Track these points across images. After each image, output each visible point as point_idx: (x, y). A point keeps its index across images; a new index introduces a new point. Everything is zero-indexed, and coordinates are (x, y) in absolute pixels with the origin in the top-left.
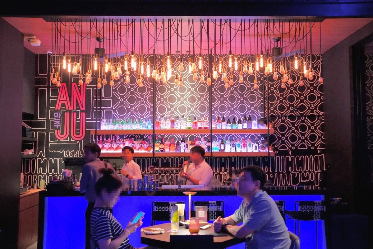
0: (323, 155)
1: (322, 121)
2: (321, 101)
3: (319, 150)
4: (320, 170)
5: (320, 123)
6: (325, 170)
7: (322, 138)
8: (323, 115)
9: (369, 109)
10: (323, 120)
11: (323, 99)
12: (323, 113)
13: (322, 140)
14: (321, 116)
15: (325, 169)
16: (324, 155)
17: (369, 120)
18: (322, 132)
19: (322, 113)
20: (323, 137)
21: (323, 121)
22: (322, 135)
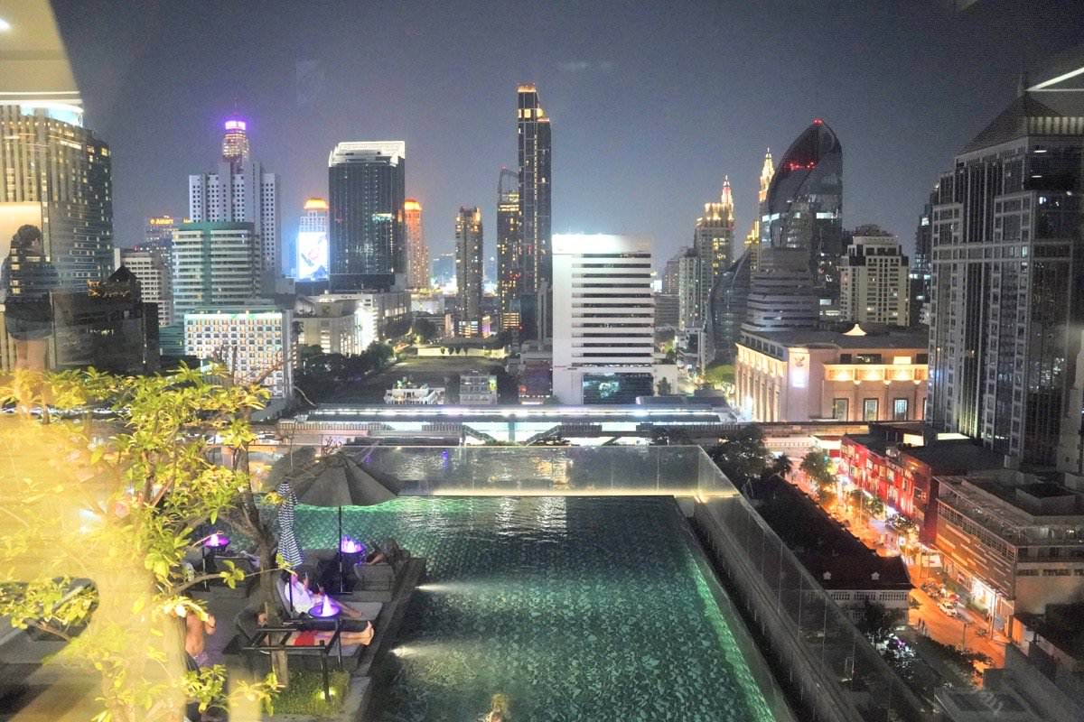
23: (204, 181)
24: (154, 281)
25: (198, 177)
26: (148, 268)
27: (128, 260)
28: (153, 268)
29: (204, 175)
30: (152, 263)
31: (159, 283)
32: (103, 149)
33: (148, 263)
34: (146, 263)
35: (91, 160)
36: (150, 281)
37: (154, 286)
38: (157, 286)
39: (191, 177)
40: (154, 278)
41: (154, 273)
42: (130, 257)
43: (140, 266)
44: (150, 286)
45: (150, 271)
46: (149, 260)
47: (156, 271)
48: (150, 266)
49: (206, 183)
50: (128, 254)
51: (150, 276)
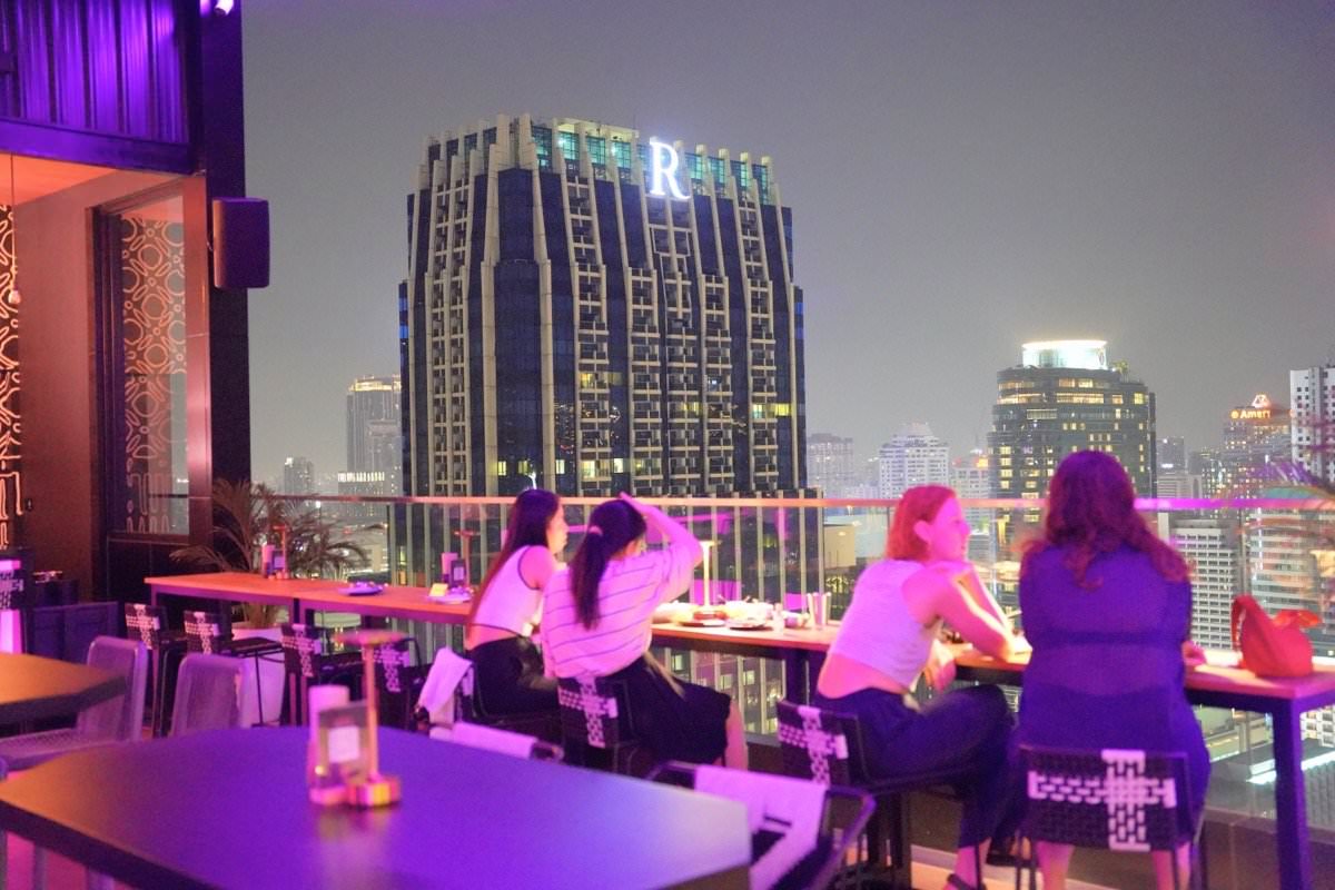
0: (14, 476)
1: (12, 384)
2: (12, 331)
3: (3, 463)
4: (7, 513)
5: (8, 389)
6: (19, 512)
7: (12, 431)
8: (16, 369)
9: (137, 358)
10: (17, 381)
11: (16, 326)
12: (16, 364)
13: (14, 435)
14: (12, 371)
15: (22, 509)
16: (17, 474)
17: (138, 384)
18: (13, 411)
19: (12, 364)
20: (17, 427)
21: (17, 385)
22: (14, 421)
23: (1317, 380)
24: (1225, 568)
25: (1306, 373)
26: (1215, 546)
27: (1180, 531)
28: (1223, 546)
29: (1317, 371)
30: (1222, 537)
31: (1233, 572)
32: (1136, 395)
33: (1215, 538)
34: (1211, 538)
35: (1118, 415)
36: (1218, 568)
37: (1224, 576)
38: (1230, 577)
39: (1292, 373)
40: (1225, 564)
41: (1225, 555)
42: (1183, 527)
43: (1202, 543)
44: (1218, 576)
45: (1218, 551)
46: (1217, 532)
47: (1229, 552)
48: (1218, 543)
49: (1322, 383)
50: (1181, 522)
51: (1218, 560)
